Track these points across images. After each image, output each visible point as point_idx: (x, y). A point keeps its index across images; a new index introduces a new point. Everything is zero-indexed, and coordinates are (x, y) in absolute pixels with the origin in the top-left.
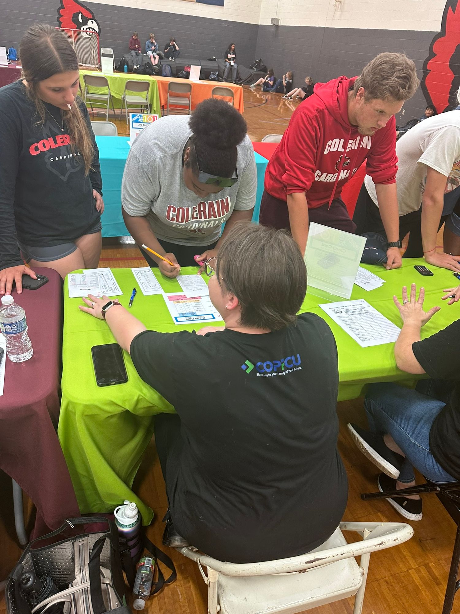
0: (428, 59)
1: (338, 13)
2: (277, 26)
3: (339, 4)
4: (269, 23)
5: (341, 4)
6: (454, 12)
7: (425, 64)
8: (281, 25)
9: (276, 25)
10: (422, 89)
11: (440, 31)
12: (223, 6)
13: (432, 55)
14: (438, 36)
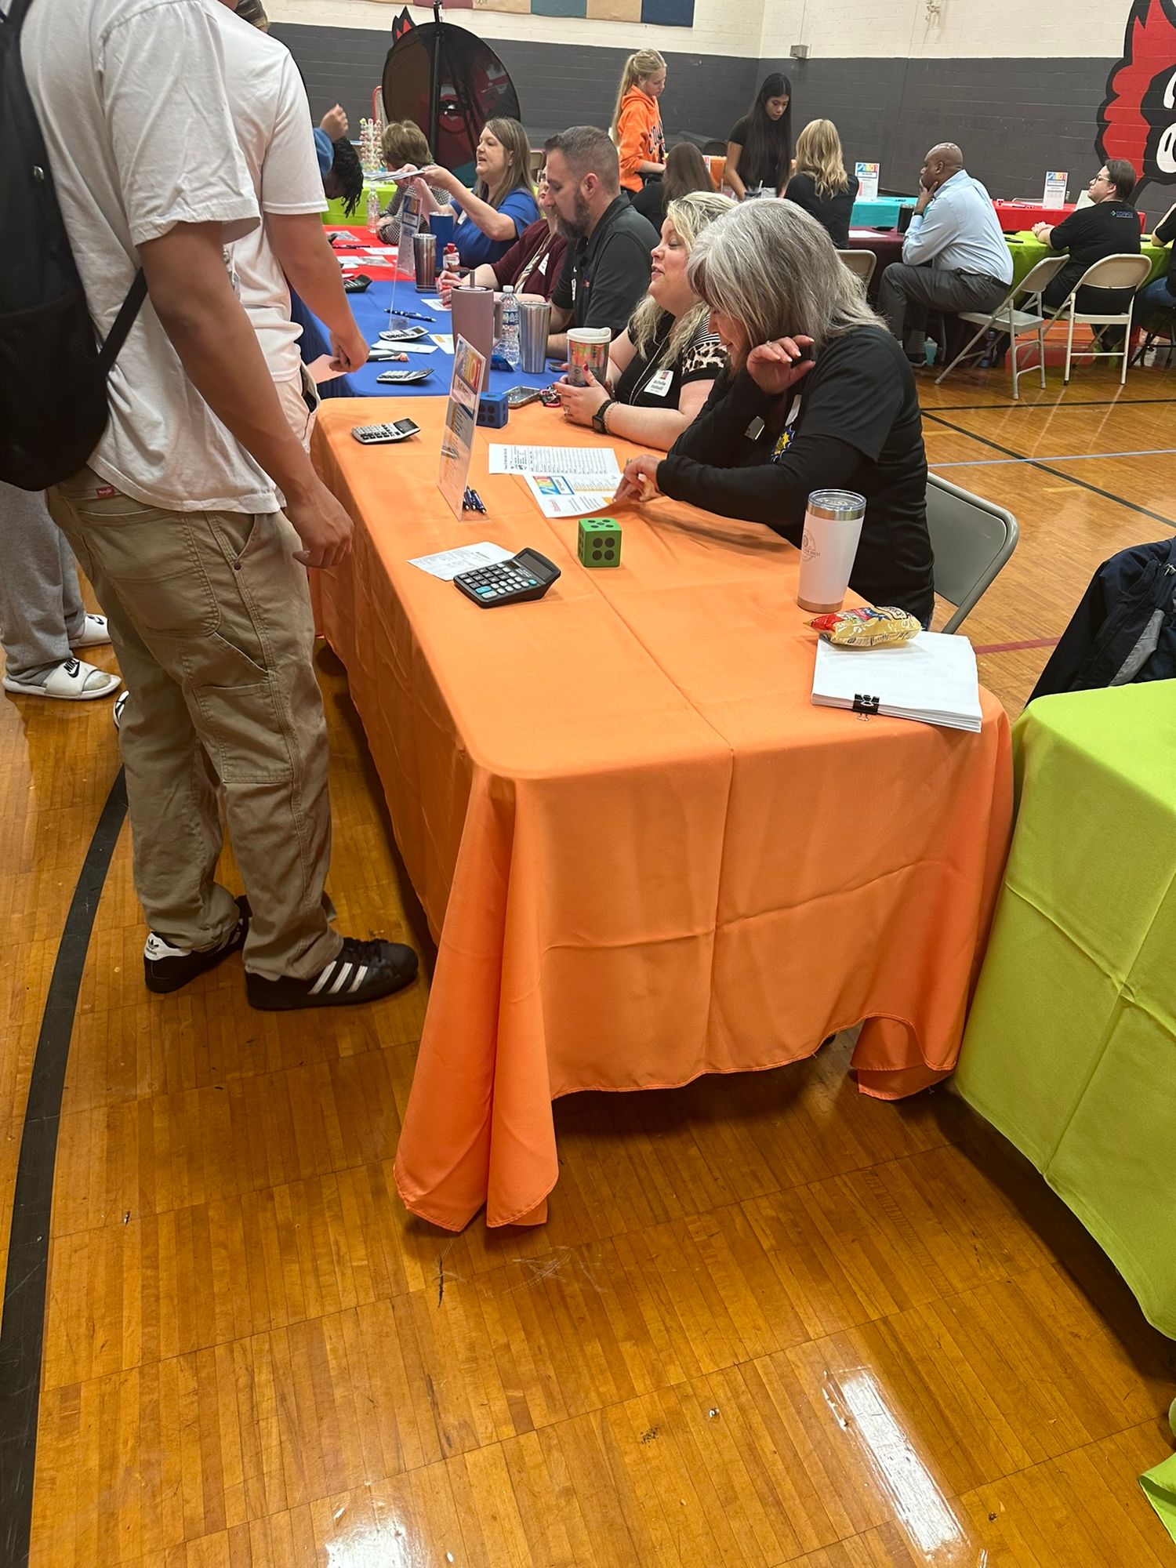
0: (1106, 103)
1: (935, 32)
2: (802, 61)
3: (935, 17)
4: (788, 56)
5: (940, 16)
6: (1144, 25)
7: (1101, 111)
8: (812, 57)
9: (800, 59)
10: (1098, 153)
11: (1122, 56)
12: (691, 25)
13: (1111, 96)
14: (1120, 64)
